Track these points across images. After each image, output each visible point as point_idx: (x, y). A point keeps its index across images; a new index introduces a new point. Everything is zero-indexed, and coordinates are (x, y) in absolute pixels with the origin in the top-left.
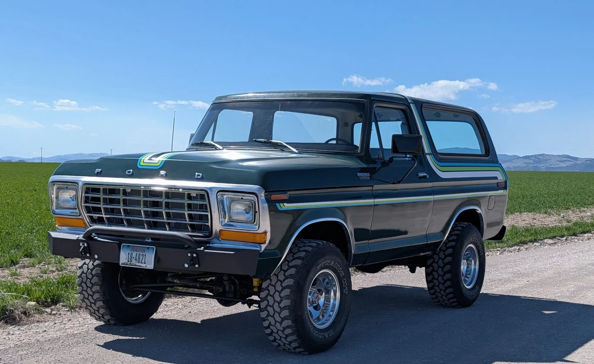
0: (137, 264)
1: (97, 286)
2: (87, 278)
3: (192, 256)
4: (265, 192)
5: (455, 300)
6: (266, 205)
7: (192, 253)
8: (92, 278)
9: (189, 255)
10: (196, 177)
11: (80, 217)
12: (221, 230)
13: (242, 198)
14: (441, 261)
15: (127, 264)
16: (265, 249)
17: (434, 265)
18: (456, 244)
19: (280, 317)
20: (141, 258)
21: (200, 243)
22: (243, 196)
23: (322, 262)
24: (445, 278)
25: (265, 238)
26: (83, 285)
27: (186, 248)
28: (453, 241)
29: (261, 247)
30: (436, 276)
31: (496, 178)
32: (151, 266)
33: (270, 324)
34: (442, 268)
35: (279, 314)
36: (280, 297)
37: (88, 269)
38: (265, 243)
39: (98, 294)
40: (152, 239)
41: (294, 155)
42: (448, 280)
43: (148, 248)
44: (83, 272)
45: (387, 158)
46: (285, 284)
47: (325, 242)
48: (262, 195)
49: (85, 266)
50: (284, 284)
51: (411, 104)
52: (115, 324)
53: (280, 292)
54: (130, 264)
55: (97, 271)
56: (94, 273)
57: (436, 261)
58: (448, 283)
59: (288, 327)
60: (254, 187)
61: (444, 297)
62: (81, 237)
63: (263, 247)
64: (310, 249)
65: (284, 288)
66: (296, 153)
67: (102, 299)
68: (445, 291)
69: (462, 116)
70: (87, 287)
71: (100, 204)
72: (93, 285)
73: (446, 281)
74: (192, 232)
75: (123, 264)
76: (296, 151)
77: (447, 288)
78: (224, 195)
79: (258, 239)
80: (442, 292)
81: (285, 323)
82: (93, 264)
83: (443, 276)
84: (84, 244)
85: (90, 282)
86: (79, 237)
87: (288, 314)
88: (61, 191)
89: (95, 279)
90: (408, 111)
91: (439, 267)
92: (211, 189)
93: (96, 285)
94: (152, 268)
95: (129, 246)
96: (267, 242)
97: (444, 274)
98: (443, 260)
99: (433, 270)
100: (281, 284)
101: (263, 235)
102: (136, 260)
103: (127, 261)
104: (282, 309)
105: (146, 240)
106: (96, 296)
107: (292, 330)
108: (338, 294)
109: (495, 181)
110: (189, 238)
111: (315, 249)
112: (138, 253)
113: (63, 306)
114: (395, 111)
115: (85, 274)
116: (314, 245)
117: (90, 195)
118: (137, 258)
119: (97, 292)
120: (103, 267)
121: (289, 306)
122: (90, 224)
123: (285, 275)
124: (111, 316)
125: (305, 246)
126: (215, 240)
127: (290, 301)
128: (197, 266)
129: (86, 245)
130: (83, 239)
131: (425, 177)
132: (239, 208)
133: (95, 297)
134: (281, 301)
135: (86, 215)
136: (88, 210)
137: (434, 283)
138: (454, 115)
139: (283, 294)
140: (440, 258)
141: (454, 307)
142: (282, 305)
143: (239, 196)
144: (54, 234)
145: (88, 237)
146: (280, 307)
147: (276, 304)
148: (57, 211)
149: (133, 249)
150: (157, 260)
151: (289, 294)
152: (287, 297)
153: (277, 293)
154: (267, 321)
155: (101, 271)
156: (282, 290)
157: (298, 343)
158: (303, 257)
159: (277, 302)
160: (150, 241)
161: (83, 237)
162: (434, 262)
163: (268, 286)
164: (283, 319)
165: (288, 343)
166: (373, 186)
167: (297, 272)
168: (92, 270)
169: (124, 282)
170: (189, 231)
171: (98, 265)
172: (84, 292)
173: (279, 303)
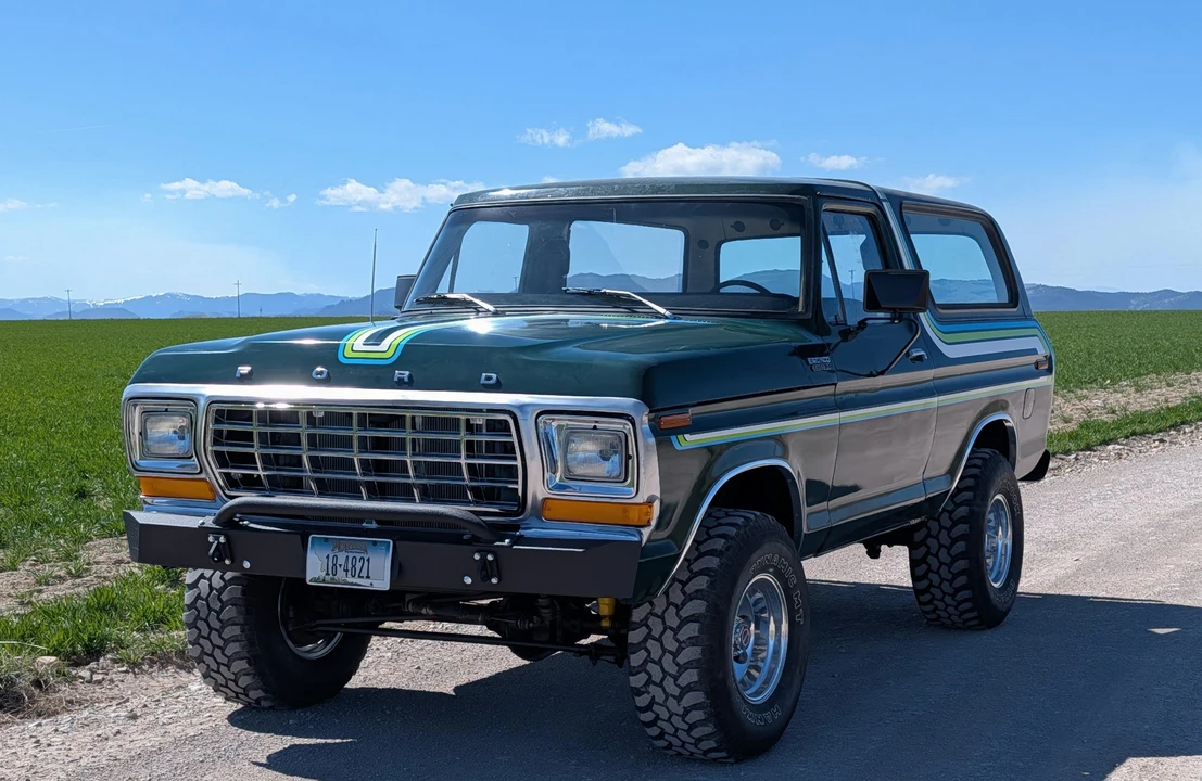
0: (350, 580)
1: (234, 627)
2: (210, 609)
3: (483, 558)
4: (650, 412)
5: (974, 614)
6: (652, 440)
7: (483, 553)
8: (222, 609)
9: (477, 557)
10: (483, 381)
11: (203, 476)
12: (545, 499)
13: (595, 428)
14: (944, 532)
15: (324, 581)
16: (649, 540)
17: (930, 541)
18: (975, 496)
19: (678, 686)
20: (359, 565)
21: (500, 531)
22: (596, 422)
23: (758, 558)
24: (954, 570)
25: (649, 514)
26: (201, 624)
27: (468, 542)
28: (967, 489)
29: (641, 534)
30: (935, 566)
31: (1033, 352)
32: (382, 583)
33: (653, 701)
34: (949, 549)
35: (676, 678)
36: (677, 640)
37: (211, 588)
38: (649, 524)
39: (237, 644)
40: (378, 522)
41: (662, 322)
42: (961, 573)
43: (375, 543)
44: (199, 597)
45: (852, 321)
46: (686, 612)
47: (758, 513)
48: (644, 420)
49: (204, 584)
50: (684, 613)
51: (884, 203)
52: (271, 708)
53: (676, 631)
54: (333, 581)
55: (234, 591)
56: (224, 597)
57: (935, 534)
58: (962, 580)
59: (695, 707)
60: (625, 403)
61: (951, 609)
62: (209, 522)
63: (646, 532)
64: (733, 531)
65: (684, 622)
66: (666, 318)
67: (246, 655)
68: (953, 596)
69: (957, 222)
70: (211, 629)
71: (252, 446)
72: (224, 624)
73: (956, 576)
74: (477, 503)
76: (667, 313)
77: (958, 590)
78: (553, 420)
79: (634, 517)
80: (948, 599)
81: (689, 700)
82: (222, 578)
83: (949, 566)
84: (217, 539)
85: (218, 619)
86: (203, 523)
87: (696, 678)
88: (153, 418)
89: (229, 612)
90: (880, 218)
91: (941, 546)
92: (522, 407)
93: (232, 625)
94: (387, 589)
95: (326, 539)
96: (654, 523)
97: (953, 562)
98: (949, 530)
99: (928, 553)
100: (677, 613)
101: (645, 508)
102: (347, 571)
103: (324, 573)
104: (682, 668)
105: (364, 524)
106: (232, 648)
107: (704, 713)
108: (785, 627)
109: (1032, 359)
110: (473, 517)
111: (742, 532)
112: (351, 556)
113: (115, 661)
114: (856, 218)
115: (202, 599)
116: (740, 521)
117: (225, 427)
118: (350, 566)
119: (235, 639)
120: (245, 583)
121: (698, 661)
122: (227, 492)
123: (684, 593)
124: (265, 691)
125: (720, 525)
126: (534, 522)
127: (699, 649)
128: (494, 581)
129: (222, 539)
130: (214, 526)
131: (920, 358)
132: (586, 448)
133: (229, 652)
134: (680, 649)
135: (217, 471)
136: (222, 461)
137: (931, 581)
138: (940, 221)
139: (682, 636)
140: (942, 527)
141: (970, 628)
142: (682, 659)
143: (588, 422)
144: (142, 517)
145: (228, 522)
146: (678, 664)
147: (668, 658)
148: (143, 463)
149: (338, 546)
150: (397, 569)
151: (696, 634)
152: (693, 641)
153: (669, 633)
154: (645, 695)
155: (244, 592)
156: (680, 627)
157: (716, 742)
158: (721, 551)
159: (670, 652)
160: (374, 525)
161: (214, 522)
162: (929, 535)
163: (646, 618)
164: (685, 690)
165: (693, 741)
166: (835, 384)
167: (711, 584)
168: (221, 591)
169: (291, 614)
170: (468, 503)
171: (233, 581)
172: (202, 641)
173: (675, 655)
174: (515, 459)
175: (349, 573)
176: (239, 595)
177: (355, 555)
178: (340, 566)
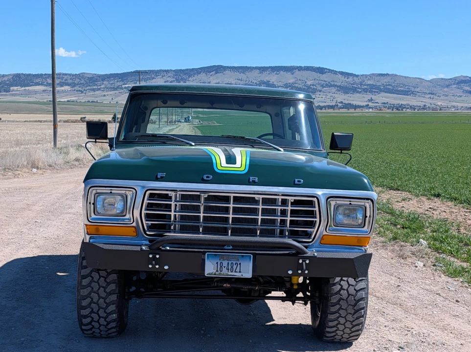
15: (215, 274)
20: (235, 267)
75: (210, 274)
94: (251, 277)
103: (215, 271)
112: (230, 262)
118: (230, 267)
149: (222, 258)
174: (316, 218)
175: (230, 270)
176: (116, 278)
177: (232, 262)
178: (225, 267)
